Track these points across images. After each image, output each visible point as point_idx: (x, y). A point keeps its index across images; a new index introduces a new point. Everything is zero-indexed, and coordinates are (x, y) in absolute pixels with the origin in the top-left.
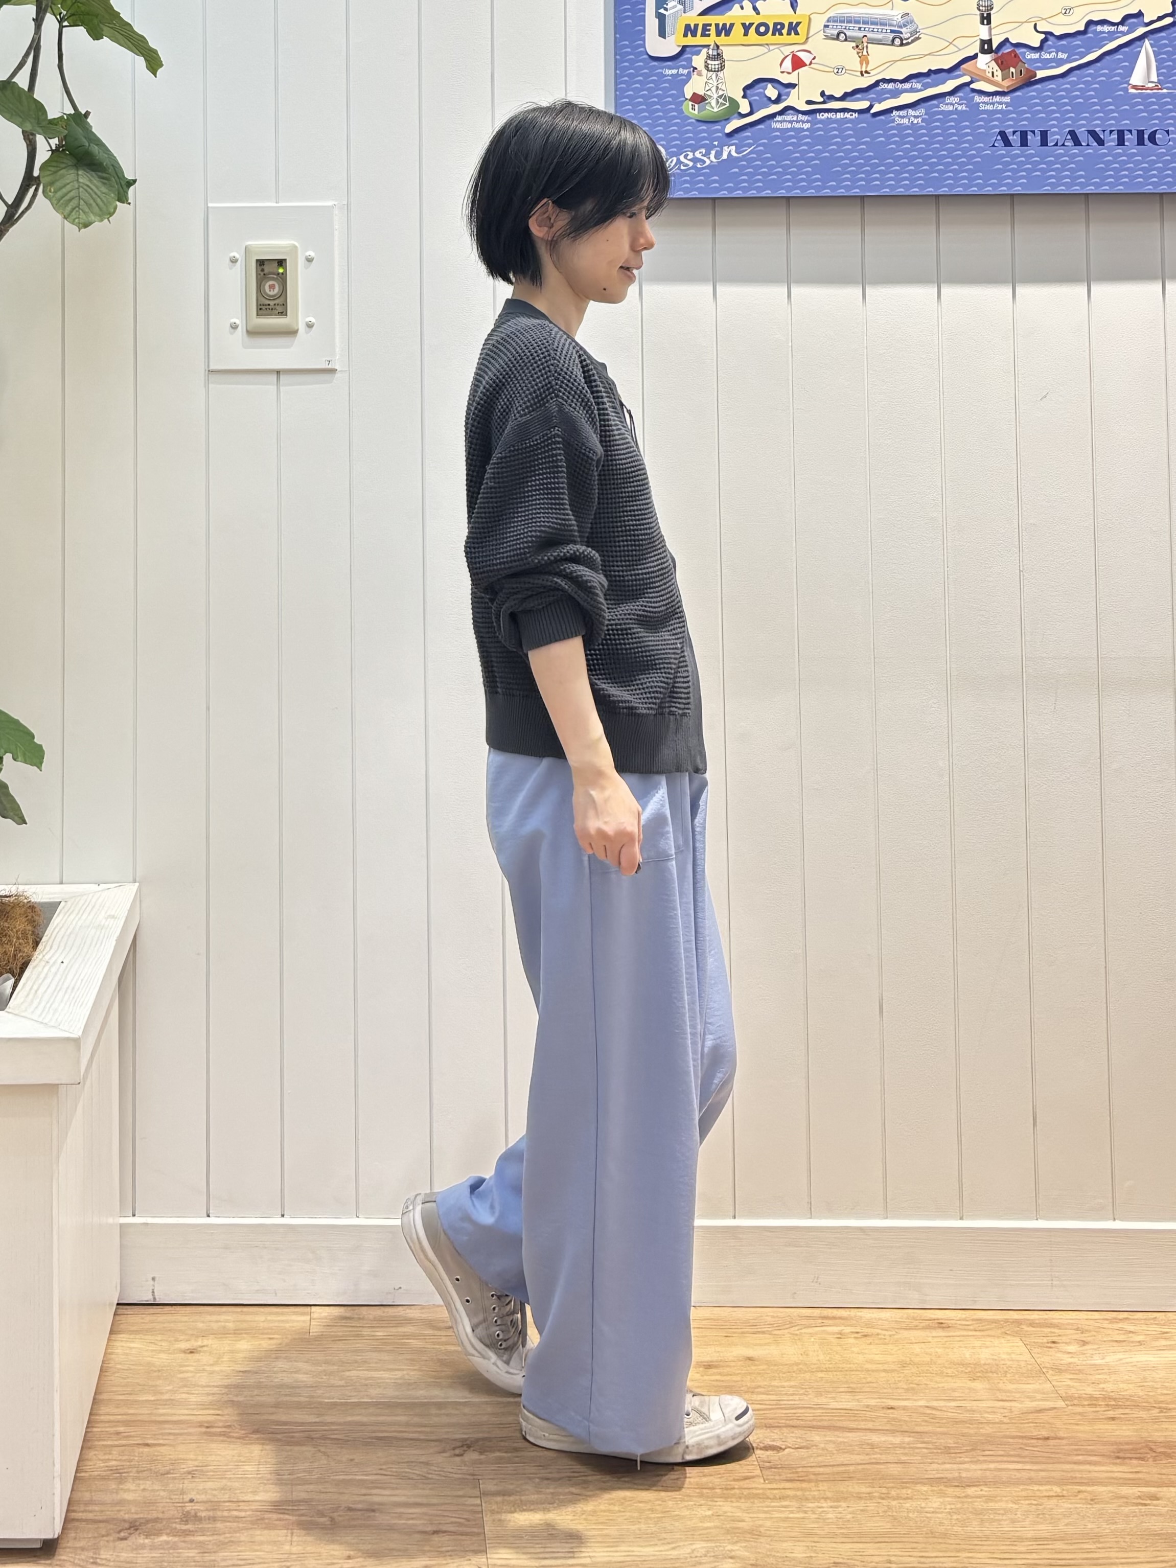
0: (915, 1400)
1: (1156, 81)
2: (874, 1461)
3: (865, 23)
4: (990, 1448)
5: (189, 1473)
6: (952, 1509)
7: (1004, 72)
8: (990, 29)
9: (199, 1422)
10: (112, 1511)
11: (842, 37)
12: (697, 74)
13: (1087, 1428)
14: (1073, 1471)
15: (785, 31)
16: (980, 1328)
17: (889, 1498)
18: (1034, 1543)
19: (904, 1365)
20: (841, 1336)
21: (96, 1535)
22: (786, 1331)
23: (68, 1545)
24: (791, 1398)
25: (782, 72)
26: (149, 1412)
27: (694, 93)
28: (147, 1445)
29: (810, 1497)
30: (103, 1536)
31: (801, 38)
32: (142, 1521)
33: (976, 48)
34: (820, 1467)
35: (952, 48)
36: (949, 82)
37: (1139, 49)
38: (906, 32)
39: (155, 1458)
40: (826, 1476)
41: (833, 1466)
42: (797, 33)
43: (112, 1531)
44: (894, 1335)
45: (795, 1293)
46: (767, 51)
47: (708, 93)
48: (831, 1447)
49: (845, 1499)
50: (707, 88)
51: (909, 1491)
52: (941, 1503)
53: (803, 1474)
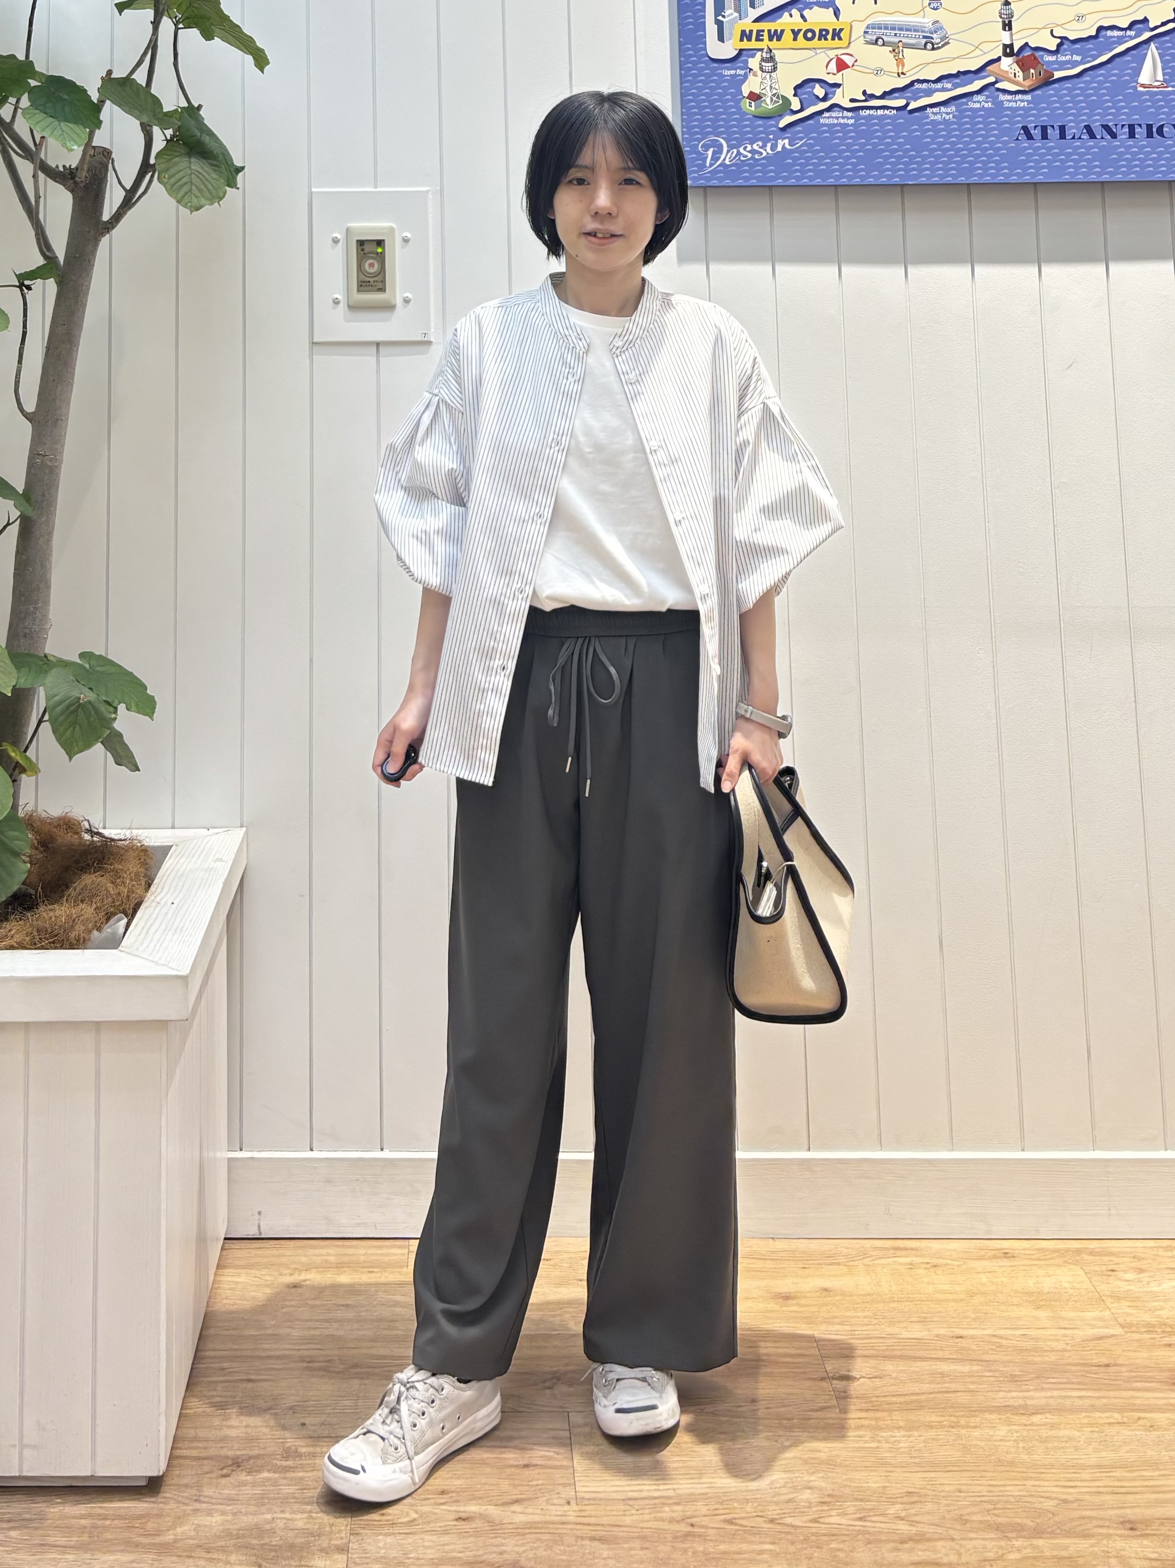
0: (983, 1329)
1: (1162, 80)
2: (944, 1390)
3: (901, 29)
4: (1053, 1376)
5: (291, 1408)
6: (1018, 1437)
7: (1026, 73)
8: (1011, 35)
9: (300, 1357)
10: (216, 1447)
11: (880, 42)
12: (753, 75)
13: (1145, 1355)
14: (1132, 1397)
15: (829, 37)
16: (1042, 1258)
17: (958, 1426)
18: (1099, 1470)
19: (971, 1294)
20: (911, 1266)
21: (199, 1472)
22: (861, 1262)
23: (173, 1482)
24: (865, 1328)
25: (828, 74)
26: (252, 1347)
27: (751, 92)
28: (249, 1380)
29: (884, 1427)
30: (207, 1473)
31: (844, 43)
32: (244, 1458)
33: (999, 52)
34: (894, 1396)
35: (978, 52)
36: (976, 82)
37: (1146, 51)
38: (936, 38)
39: (257, 1394)
40: (898, 1405)
41: (906, 1395)
42: (840, 39)
43: (215, 1468)
44: (961, 1265)
45: (868, 1225)
46: (814, 54)
47: (763, 92)
48: (903, 1376)
49: (917, 1428)
50: (762, 88)
51: (978, 1419)
52: (1009, 1431)
53: (877, 1403)
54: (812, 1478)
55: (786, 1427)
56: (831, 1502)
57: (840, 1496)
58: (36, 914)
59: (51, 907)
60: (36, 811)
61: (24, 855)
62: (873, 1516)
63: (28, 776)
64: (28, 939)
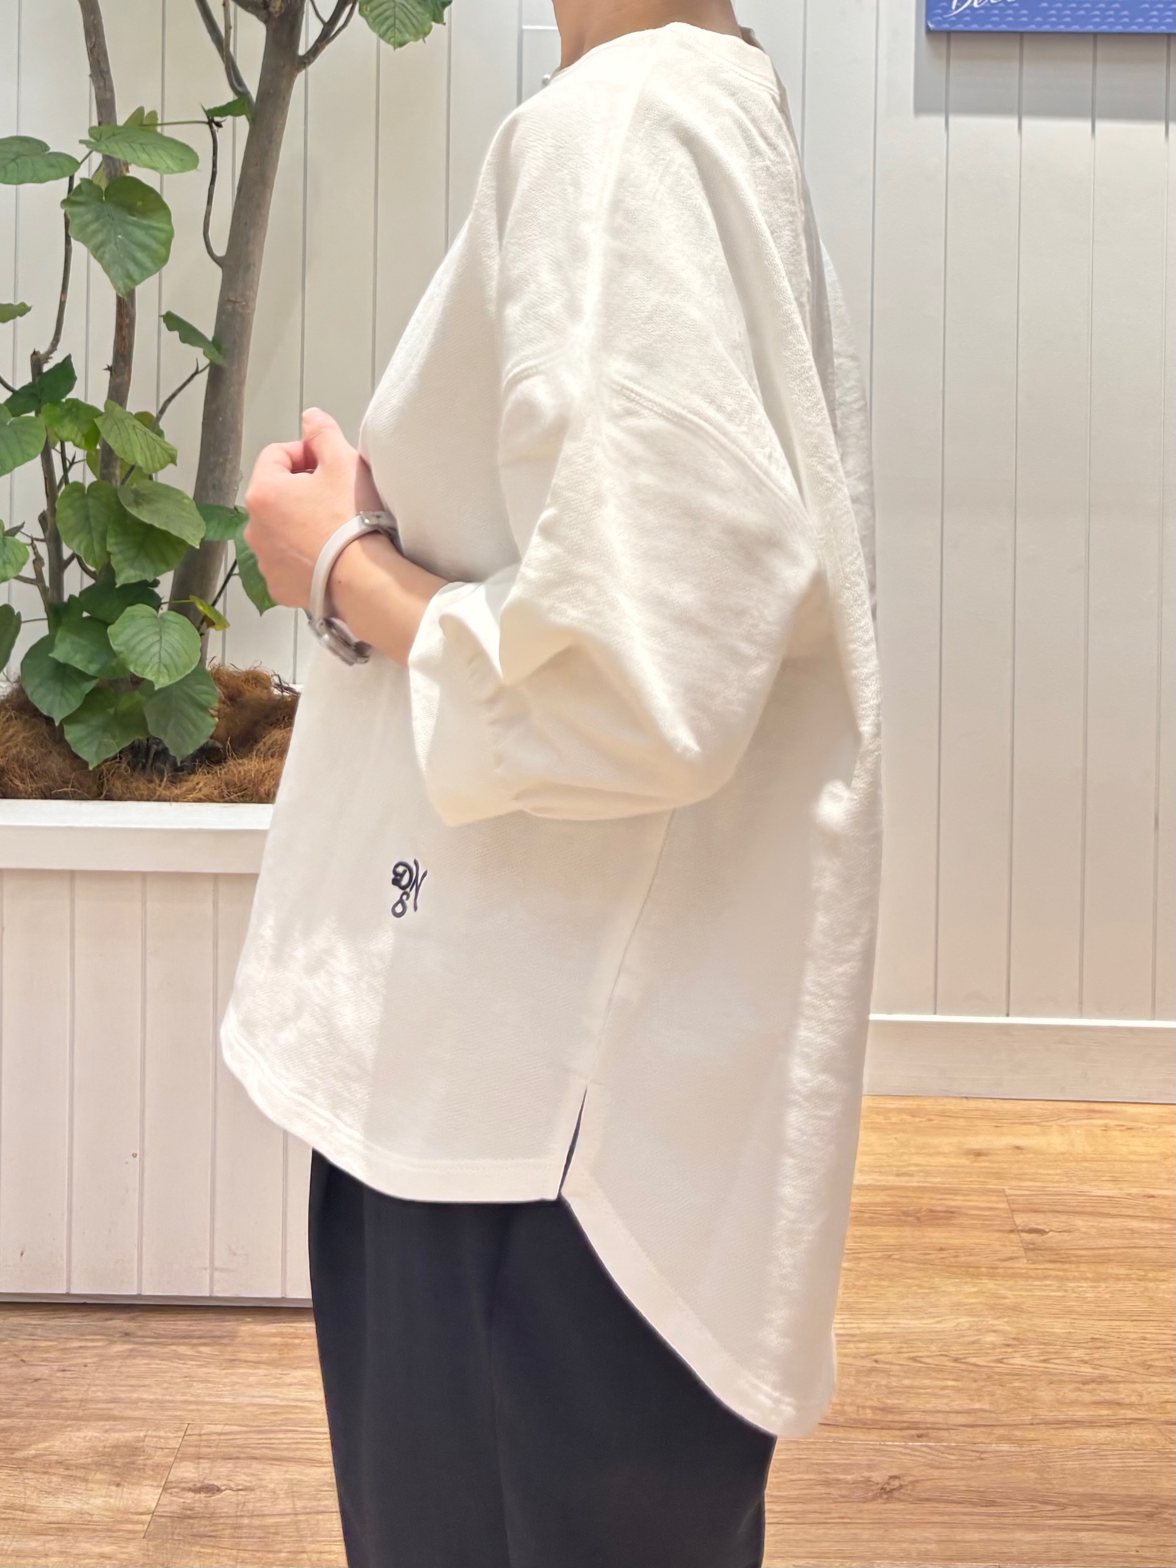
2: (1133, 1245)
17: (1146, 1280)
19: (1166, 1157)
20: (1106, 1128)
22: (1055, 1122)
29: (1071, 1277)
34: (1082, 1249)
40: (1086, 1258)
41: (1096, 1248)
44: (1157, 1129)
45: (1064, 1088)
48: (1093, 1231)
49: (1105, 1280)
51: (1165, 1274)
53: (1065, 1256)
54: (996, 1322)
55: (973, 1275)
56: (1015, 1345)
57: (1026, 1340)
58: (224, 768)
59: (240, 761)
60: (224, 665)
61: (212, 709)
62: (1056, 1359)
63: (217, 630)
64: (216, 792)
